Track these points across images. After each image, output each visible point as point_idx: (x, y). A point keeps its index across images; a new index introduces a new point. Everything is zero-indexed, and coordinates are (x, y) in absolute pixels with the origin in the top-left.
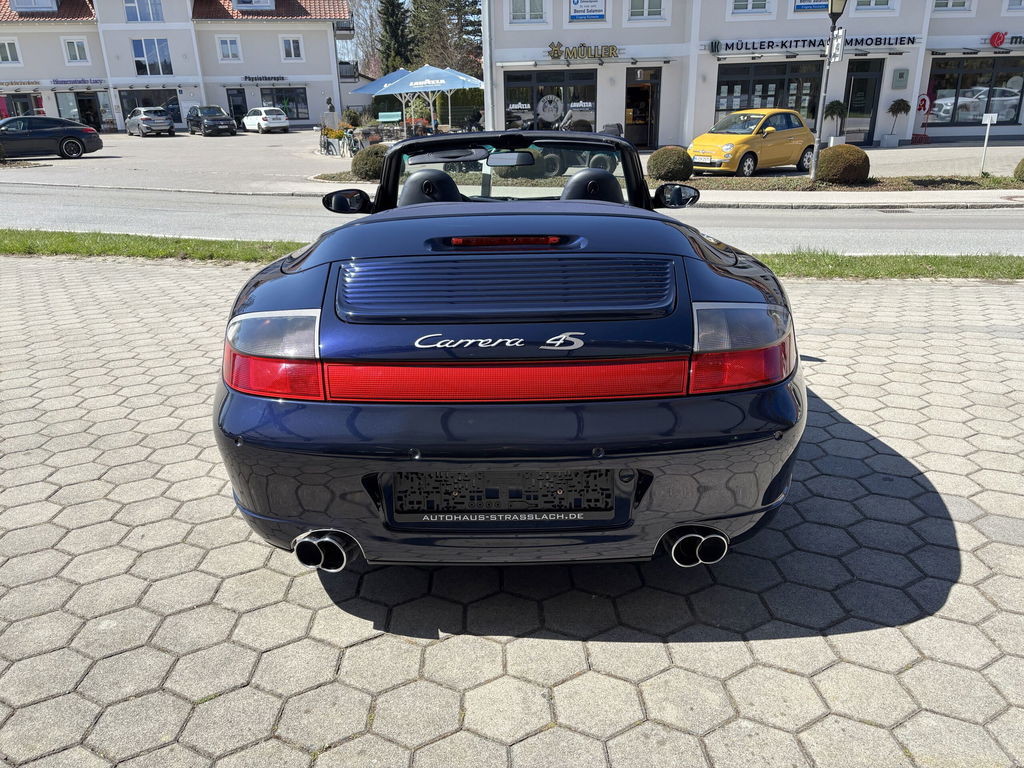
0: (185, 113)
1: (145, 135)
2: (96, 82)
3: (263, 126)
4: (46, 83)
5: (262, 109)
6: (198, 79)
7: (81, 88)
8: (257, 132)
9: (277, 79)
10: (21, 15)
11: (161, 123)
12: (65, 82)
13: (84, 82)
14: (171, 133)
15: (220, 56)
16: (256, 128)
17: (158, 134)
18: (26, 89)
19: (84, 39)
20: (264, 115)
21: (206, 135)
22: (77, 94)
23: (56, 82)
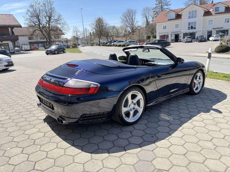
0: (196, 37)
1: (185, 42)
2: (179, 32)
3: (213, 39)
4: (170, 33)
5: (214, 36)
6: (201, 30)
7: (176, 33)
8: (212, 41)
9: (221, 28)
10: (168, 20)
11: (190, 40)
12: (173, 32)
13: (177, 32)
14: (191, 42)
15: (208, 24)
16: (212, 40)
17: (189, 42)
18: (166, 34)
19: (179, 23)
20: (214, 37)
21: (199, 42)
22: (175, 34)
23: (172, 32)
